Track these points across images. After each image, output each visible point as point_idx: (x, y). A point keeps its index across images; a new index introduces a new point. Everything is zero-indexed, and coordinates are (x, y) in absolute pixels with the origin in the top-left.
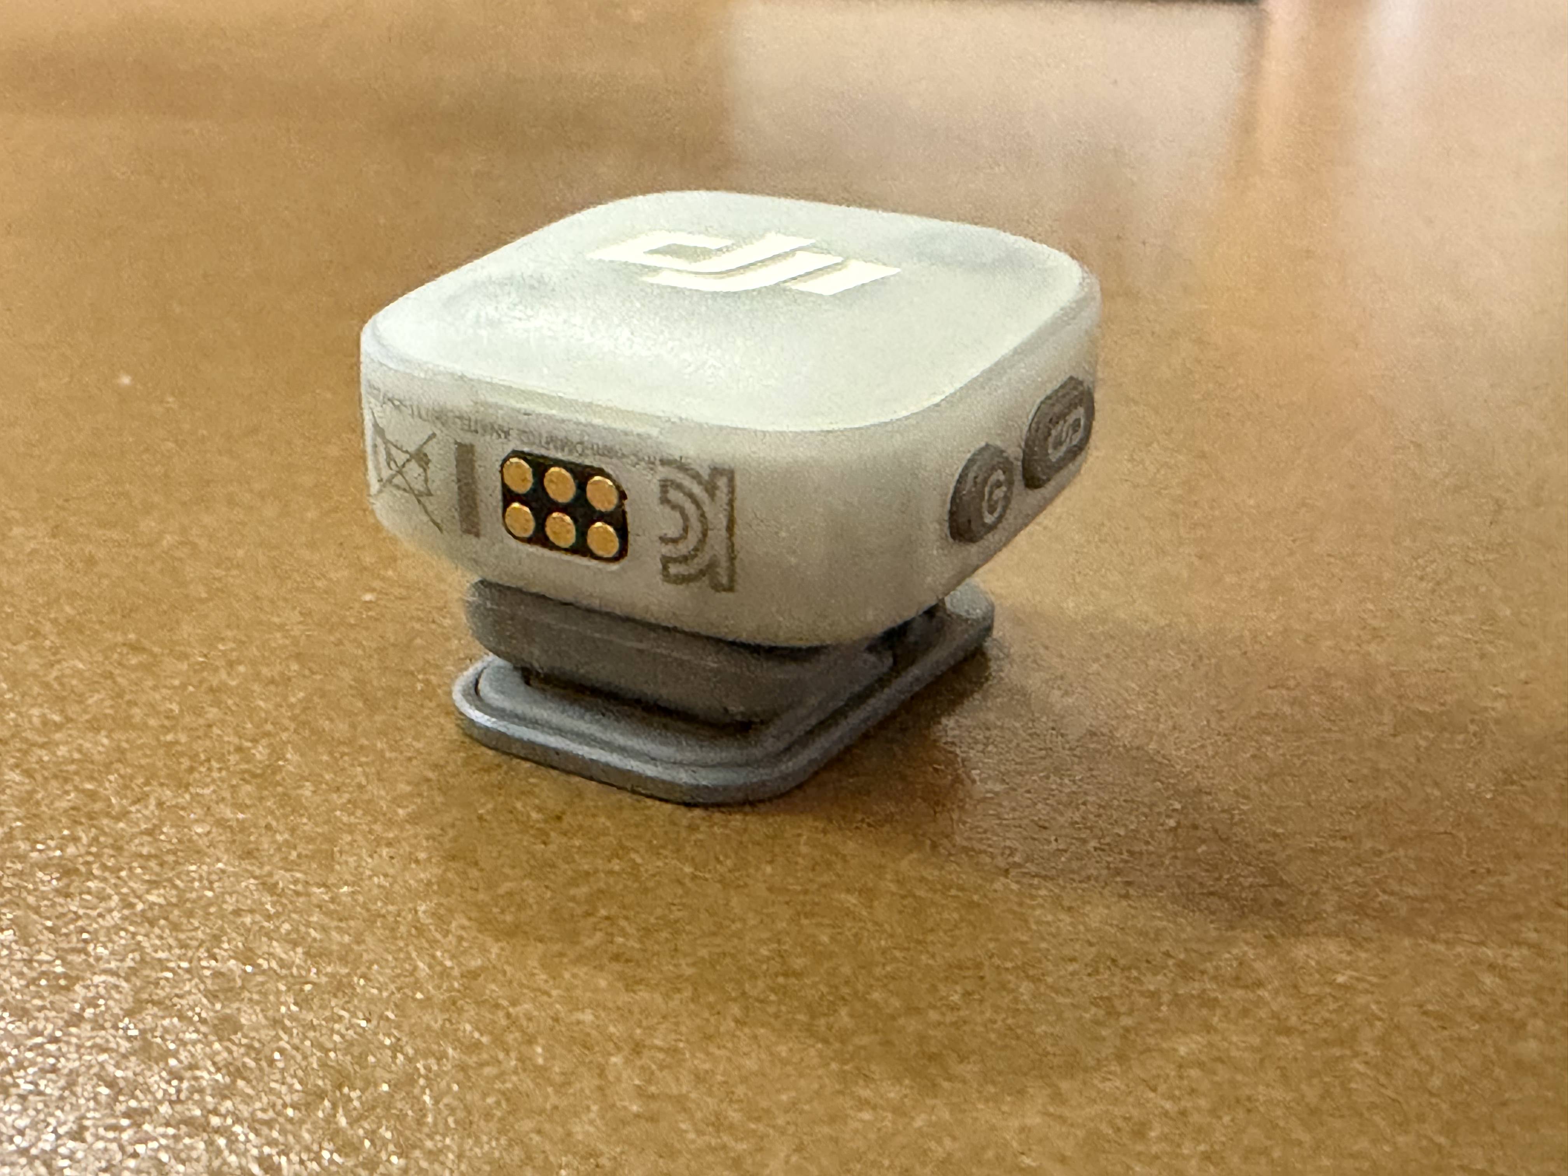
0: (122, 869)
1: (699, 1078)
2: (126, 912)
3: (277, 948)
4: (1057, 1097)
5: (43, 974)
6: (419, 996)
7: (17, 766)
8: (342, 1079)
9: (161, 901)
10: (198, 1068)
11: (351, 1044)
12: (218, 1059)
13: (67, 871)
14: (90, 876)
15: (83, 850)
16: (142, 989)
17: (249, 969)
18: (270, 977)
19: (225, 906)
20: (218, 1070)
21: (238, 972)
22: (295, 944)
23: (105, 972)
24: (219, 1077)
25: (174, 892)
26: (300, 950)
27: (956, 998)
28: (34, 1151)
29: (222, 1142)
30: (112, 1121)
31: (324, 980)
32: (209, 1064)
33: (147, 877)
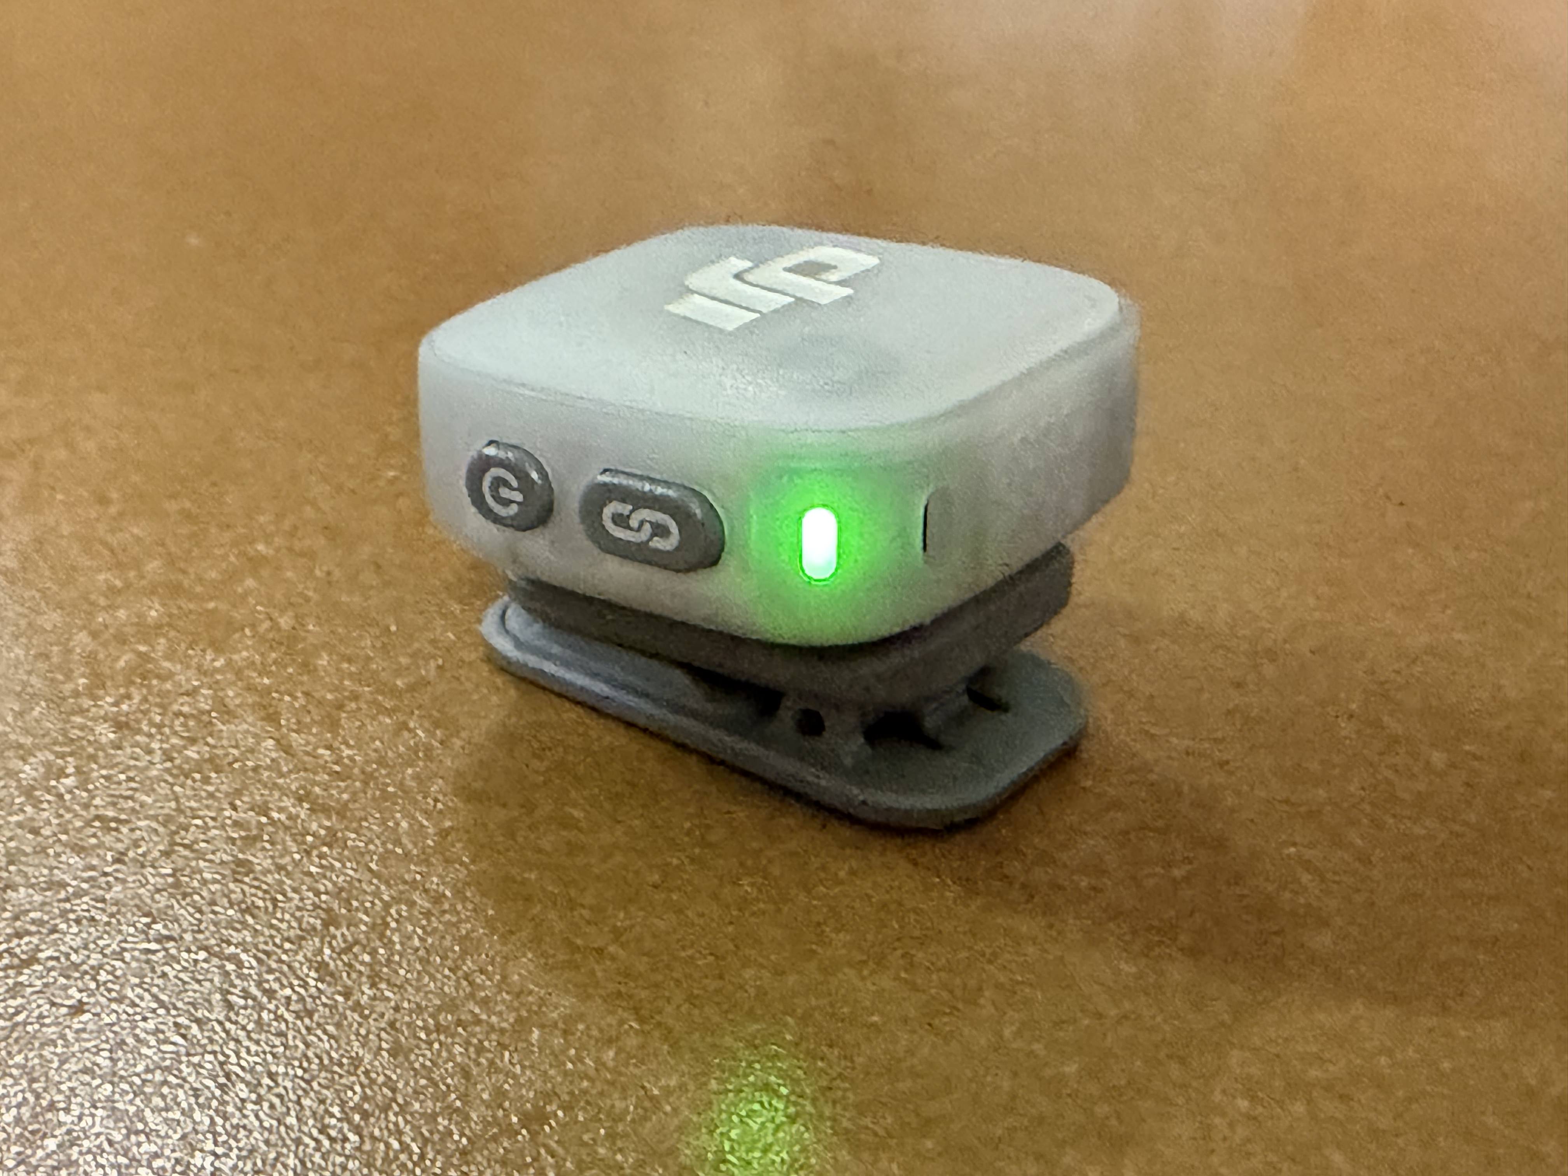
0: (165, 726)
1: (617, 934)
2: (168, 765)
3: (287, 802)
4: (911, 965)
5: (98, 817)
6: (399, 851)
7: (84, 627)
8: (331, 920)
9: (195, 756)
10: (216, 905)
11: (342, 890)
12: (233, 896)
13: (120, 726)
14: (139, 731)
15: (134, 707)
16: (176, 833)
17: (264, 820)
18: (278, 829)
19: (248, 763)
20: (231, 907)
21: (254, 822)
22: (300, 800)
23: (147, 818)
24: (231, 912)
25: (207, 748)
26: (306, 805)
27: (842, 874)
28: (85, 967)
29: (230, 967)
30: (145, 945)
31: (323, 832)
32: (225, 900)
33: (185, 734)
